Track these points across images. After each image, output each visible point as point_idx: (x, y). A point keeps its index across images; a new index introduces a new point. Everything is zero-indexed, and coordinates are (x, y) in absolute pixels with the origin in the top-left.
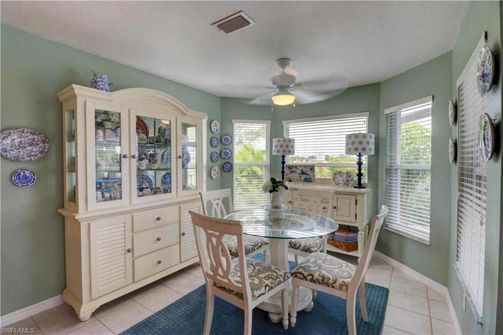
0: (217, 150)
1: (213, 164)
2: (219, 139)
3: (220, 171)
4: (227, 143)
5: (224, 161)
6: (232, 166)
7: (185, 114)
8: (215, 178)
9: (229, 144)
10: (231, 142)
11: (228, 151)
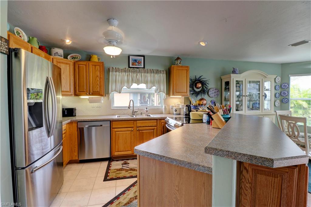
0: (279, 92)
1: (276, 99)
2: (280, 86)
3: (281, 102)
4: (285, 88)
5: (283, 97)
6: (288, 100)
7: (266, 77)
8: (277, 106)
9: (287, 88)
10: (288, 87)
11: (285, 92)
